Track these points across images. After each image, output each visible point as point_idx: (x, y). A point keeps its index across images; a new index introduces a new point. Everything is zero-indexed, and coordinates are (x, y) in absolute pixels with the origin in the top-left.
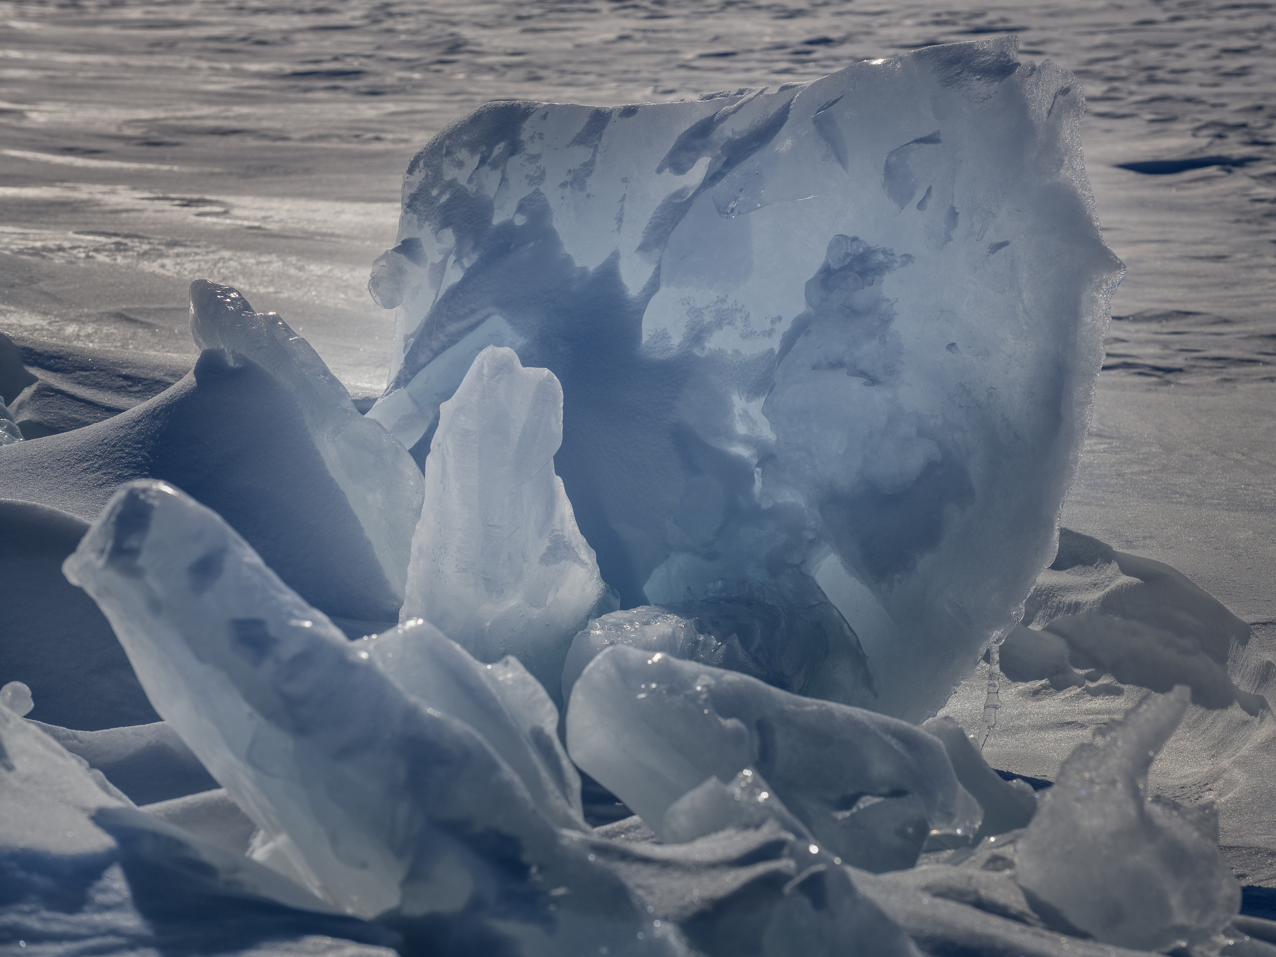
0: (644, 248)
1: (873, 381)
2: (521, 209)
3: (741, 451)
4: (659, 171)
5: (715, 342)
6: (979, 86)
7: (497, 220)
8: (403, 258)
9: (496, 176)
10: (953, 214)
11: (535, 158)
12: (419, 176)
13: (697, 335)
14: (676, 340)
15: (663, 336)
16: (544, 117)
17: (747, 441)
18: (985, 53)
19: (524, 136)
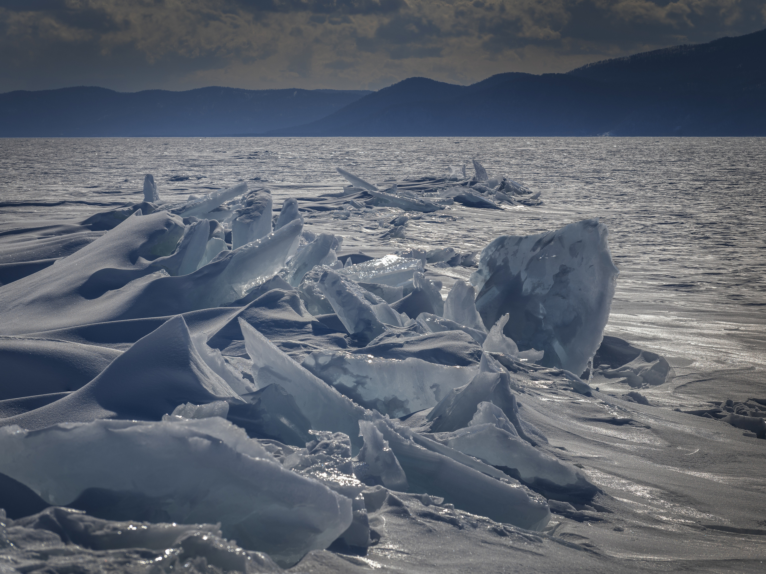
0: (526, 270)
1: (564, 298)
2: (503, 261)
3: (541, 317)
4: (531, 251)
5: (537, 291)
6: (590, 229)
7: (498, 264)
8: (478, 274)
9: (499, 253)
10: (583, 258)
11: (507, 249)
12: (484, 254)
13: (534, 289)
14: (529, 291)
15: (527, 290)
16: (510, 239)
17: (542, 314)
18: (593, 221)
19: (505, 244)
